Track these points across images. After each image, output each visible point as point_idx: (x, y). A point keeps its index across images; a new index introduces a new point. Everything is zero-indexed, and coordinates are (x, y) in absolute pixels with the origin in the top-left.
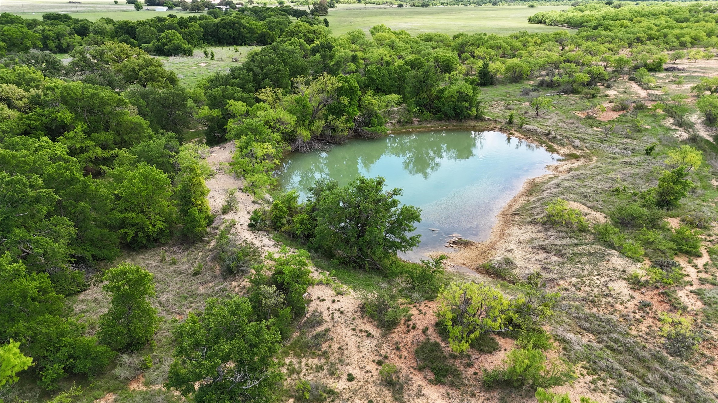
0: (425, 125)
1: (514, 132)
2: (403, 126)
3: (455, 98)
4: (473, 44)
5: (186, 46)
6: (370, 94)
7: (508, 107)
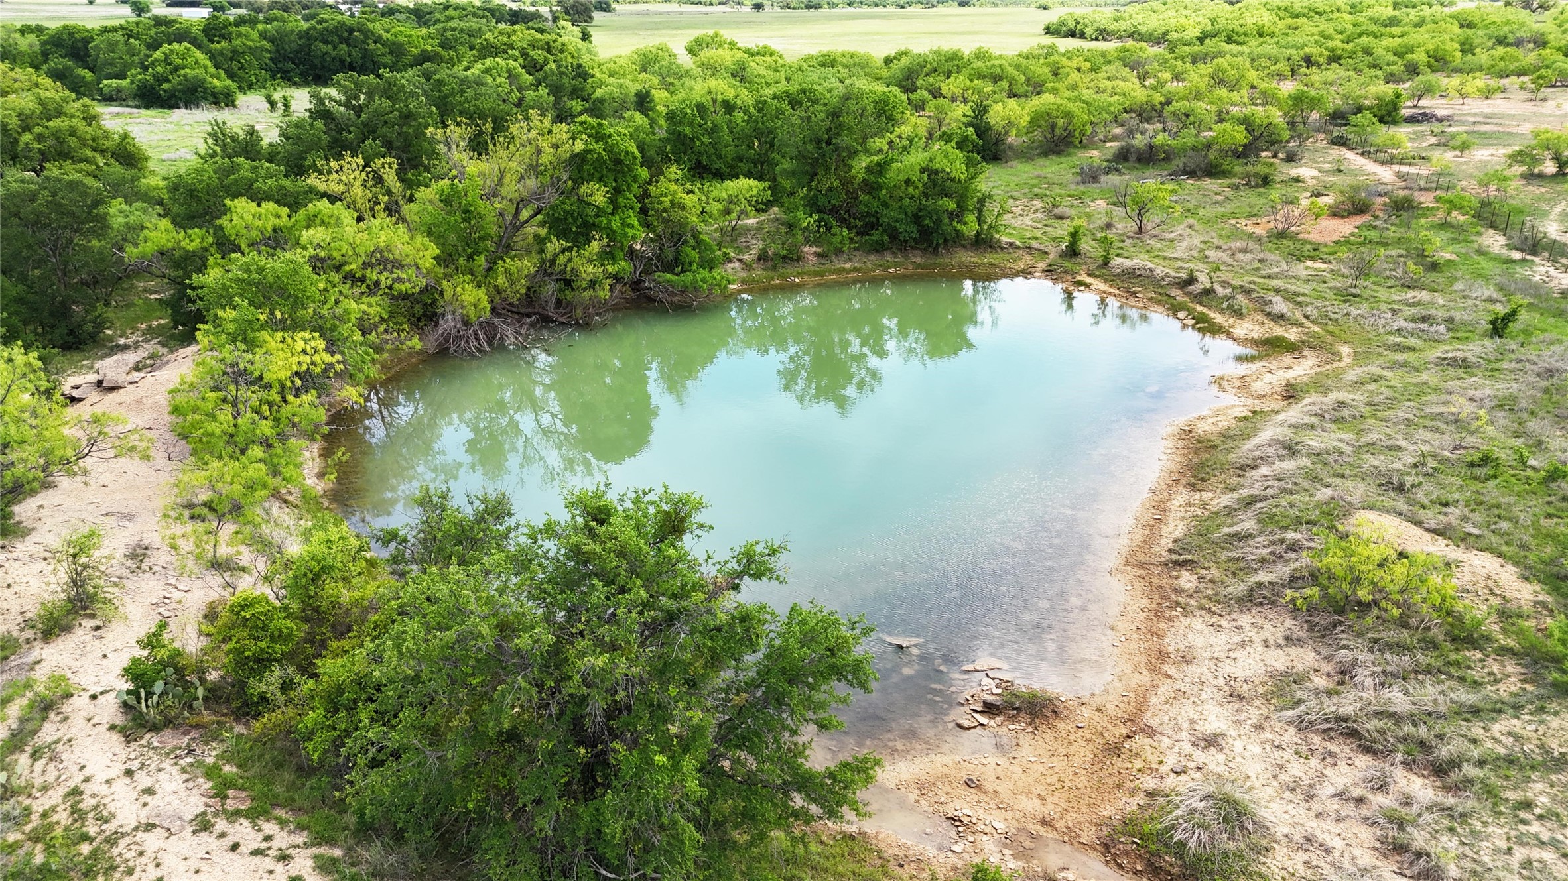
0: (838, 264)
1: (1089, 280)
2: (774, 268)
3: (917, 188)
4: (936, 70)
5: (220, 82)
6: (673, 177)
7: (1056, 211)
